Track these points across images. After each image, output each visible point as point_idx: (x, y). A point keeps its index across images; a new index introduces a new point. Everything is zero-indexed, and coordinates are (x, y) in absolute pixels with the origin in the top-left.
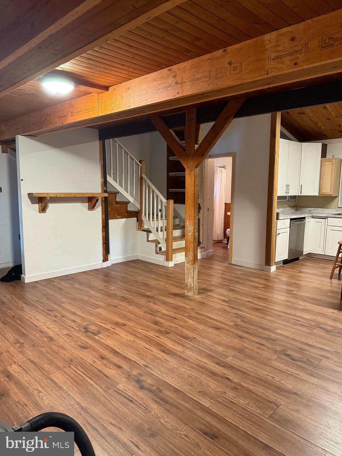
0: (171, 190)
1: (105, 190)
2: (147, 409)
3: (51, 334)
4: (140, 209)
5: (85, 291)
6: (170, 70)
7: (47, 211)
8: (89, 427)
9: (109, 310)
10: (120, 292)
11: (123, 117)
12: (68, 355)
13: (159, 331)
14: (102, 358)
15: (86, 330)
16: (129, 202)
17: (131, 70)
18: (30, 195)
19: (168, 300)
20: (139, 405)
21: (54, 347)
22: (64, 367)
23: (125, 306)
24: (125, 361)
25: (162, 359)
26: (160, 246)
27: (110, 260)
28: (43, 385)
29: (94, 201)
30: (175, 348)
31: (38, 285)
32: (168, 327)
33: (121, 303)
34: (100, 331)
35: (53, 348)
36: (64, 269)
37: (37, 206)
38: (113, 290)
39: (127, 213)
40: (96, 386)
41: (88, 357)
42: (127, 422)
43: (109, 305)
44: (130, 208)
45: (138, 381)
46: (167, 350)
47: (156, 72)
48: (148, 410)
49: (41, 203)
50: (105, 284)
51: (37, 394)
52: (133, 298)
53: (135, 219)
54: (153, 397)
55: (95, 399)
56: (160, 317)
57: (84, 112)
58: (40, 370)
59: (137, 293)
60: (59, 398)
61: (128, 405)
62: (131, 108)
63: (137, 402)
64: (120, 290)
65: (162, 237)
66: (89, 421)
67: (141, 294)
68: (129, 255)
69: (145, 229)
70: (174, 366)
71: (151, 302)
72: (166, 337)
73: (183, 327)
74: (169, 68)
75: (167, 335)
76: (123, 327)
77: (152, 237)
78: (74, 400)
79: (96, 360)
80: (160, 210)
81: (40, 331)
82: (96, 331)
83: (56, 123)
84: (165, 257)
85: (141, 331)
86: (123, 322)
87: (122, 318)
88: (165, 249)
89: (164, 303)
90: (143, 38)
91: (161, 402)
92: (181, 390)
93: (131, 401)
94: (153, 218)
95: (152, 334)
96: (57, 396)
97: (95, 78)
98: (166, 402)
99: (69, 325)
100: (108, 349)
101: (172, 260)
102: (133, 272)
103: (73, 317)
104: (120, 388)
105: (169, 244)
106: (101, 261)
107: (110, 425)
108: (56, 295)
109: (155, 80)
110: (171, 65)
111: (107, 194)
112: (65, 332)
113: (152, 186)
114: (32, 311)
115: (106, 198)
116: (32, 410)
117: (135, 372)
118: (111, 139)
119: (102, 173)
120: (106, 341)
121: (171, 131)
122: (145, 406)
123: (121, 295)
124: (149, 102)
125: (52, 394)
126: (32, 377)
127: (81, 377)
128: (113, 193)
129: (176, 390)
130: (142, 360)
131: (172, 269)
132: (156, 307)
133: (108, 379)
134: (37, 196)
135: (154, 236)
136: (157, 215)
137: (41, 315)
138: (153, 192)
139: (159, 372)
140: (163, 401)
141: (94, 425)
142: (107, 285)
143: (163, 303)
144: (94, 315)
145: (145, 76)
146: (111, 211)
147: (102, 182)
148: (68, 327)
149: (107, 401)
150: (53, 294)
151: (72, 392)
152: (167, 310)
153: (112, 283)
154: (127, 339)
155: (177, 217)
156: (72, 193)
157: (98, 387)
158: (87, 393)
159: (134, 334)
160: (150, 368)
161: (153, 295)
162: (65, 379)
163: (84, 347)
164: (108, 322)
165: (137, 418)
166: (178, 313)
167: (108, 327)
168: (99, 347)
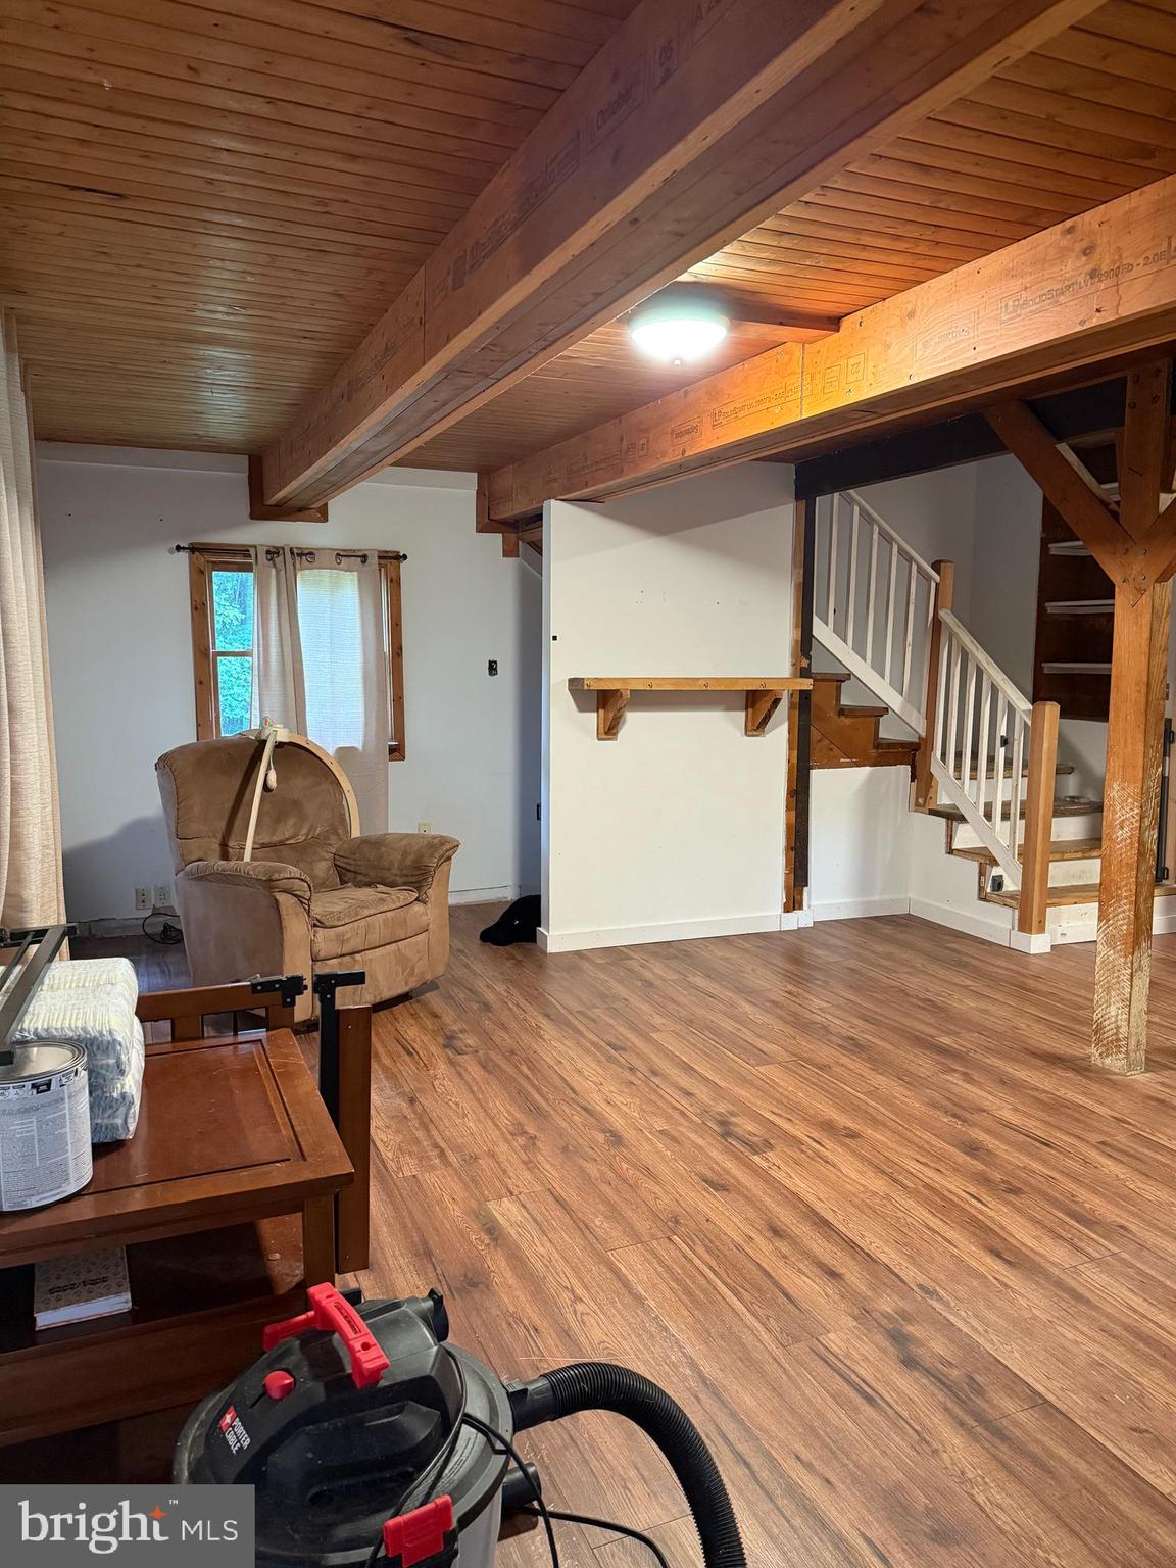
0: (1050, 667)
1: (802, 669)
2: (922, 1440)
3: (617, 1122)
4: (923, 735)
5: (721, 1001)
6: (1070, 230)
7: (620, 735)
8: (725, 1450)
9: (801, 1076)
10: (844, 1020)
11: (884, 415)
12: (666, 1199)
13: (983, 1180)
14: (776, 1232)
15: (726, 1130)
16: (886, 710)
17: (922, 249)
18: (575, 685)
19: (1022, 1074)
20: (896, 1421)
21: (625, 1166)
22: (653, 1237)
23: (857, 1071)
24: (854, 1258)
25: (991, 1278)
26: (996, 871)
27: (809, 907)
28: (587, 1278)
29: (765, 705)
30: (1041, 1250)
31: (585, 965)
32: (1018, 1172)
33: (845, 1060)
34: (772, 1142)
35: (621, 1168)
36: (663, 923)
37: (592, 718)
38: (818, 1012)
39: (877, 749)
40: (749, 1318)
41: (730, 1221)
42: (851, 1466)
43: (802, 1059)
44: (888, 731)
45: (898, 1338)
46: (1010, 1250)
47: (1015, 245)
48: (927, 1443)
49: (604, 708)
50: (790, 988)
51: (569, 1302)
52: (890, 1047)
53: (904, 770)
54: (950, 1405)
55: (748, 1361)
56: (988, 1131)
57: (752, 410)
58: (581, 1230)
59: (901, 1031)
60: (633, 1330)
61: (856, 1409)
62: (915, 380)
63: (892, 1407)
64: (845, 1015)
65: (1005, 842)
66: (723, 1427)
67: (917, 1039)
68: (876, 898)
69: (939, 808)
70: (1037, 1313)
71: (955, 1071)
72: (1007, 1203)
73: (1076, 1180)
74: (1068, 223)
75: (1011, 1197)
76: (848, 1141)
77: (965, 837)
78: (680, 1348)
79: (754, 1236)
80: (1005, 742)
81: (585, 1109)
82: (757, 1139)
83: (663, 456)
84: (1016, 917)
85: (913, 1166)
86: (850, 1124)
87: (843, 1110)
88: (1017, 886)
89: (1005, 1082)
90: (973, 133)
91: (980, 1430)
92: (1059, 1405)
93: (870, 1400)
94: (974, 768)
95: (953, 1185)
96: (629, 1324)
97: (796, 293)
98: (1000, 1434)
99: (672, 1105)
100: (795, 1207)
101: (1042, 930)
102: (889, 957)
103: (685, 1081)
104: (833, 1345)
105: (1034, 870)
106: (780, 909)
107: (793, 1462)
108: (634, 1001)
109: (1010, 273)
110: (1075, 213)
111: (811, 681)
112: (660, 1124)
113: (976, 654)
114: (566, 1042)
115: (805, 695)
116: (554, 1349)
117: (887, 1304)
118: (836, 495)
119: (796, 610)
120: (791, 1177)
121: (1063, 449)
122: (918, 1428)
123: (844, 1033)
124: (982, 352)
125: (614, 1315)
126: (557, 1249)
127: (703, 1282)
128: (829, 677)
129: (1038, 1402)
130: (915, 1266)
131: (1042, 962)
132: (972, 1092)
133: (790, 1306)
134: (596, 687)
135: (975, 835)
136: (991, 759)
137: (588, 1059)
138: (980, 672)
139: (974, 1323)
140: (988, 1429)
141: (740, 1447)
142: (794, 989)
143: (1003, 1082)
144: (752, 1084)
145: (973, 265)
146: (820, 741)
147: (797, 642)
148: (670, 1110)
149: (784, 1377)
150: (627, 997)
151: (675, 1322)
152: (1015, 1109)
153: (813, 987)
154: (864, 1186)
155: (1071, 770)
156: (698, 679)
157: (757, 1325)
158: (722, 1337)
159: (889, 1172)
160: (940, 1299)
161: (964, 1050)
162: (654, 1276)
163: (718, 1185)
164: (798, 1117)
165: (886, 1463)
166: (1059, 1129)
167: (798, 1131)
168: (764, 1193)
